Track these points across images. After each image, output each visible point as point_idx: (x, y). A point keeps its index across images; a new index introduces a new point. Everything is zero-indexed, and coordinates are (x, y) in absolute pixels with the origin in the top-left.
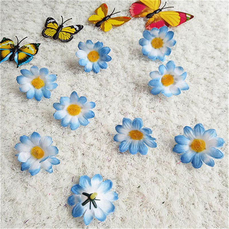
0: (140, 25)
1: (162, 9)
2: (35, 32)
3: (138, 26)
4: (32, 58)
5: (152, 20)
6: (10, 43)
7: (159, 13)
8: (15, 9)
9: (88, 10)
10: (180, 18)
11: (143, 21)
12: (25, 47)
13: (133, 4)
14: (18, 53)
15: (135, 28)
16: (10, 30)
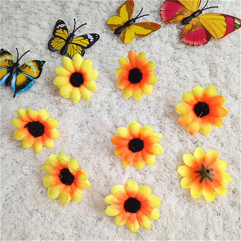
0: (171, 35)
1: (203, 10)
2: (39, 42)
3: (169, 36)
4: (33, 82)
5: (188, 27)
6: (8, 57)
7: (199, 16)
8: (16, 6)
9: (107, 10)
10: (225, 24)
11: (176, 29)
12: (27, 66)
13: (164, 2)
14: (17, 74)
15: (165, 40)
16: (9, 38)
